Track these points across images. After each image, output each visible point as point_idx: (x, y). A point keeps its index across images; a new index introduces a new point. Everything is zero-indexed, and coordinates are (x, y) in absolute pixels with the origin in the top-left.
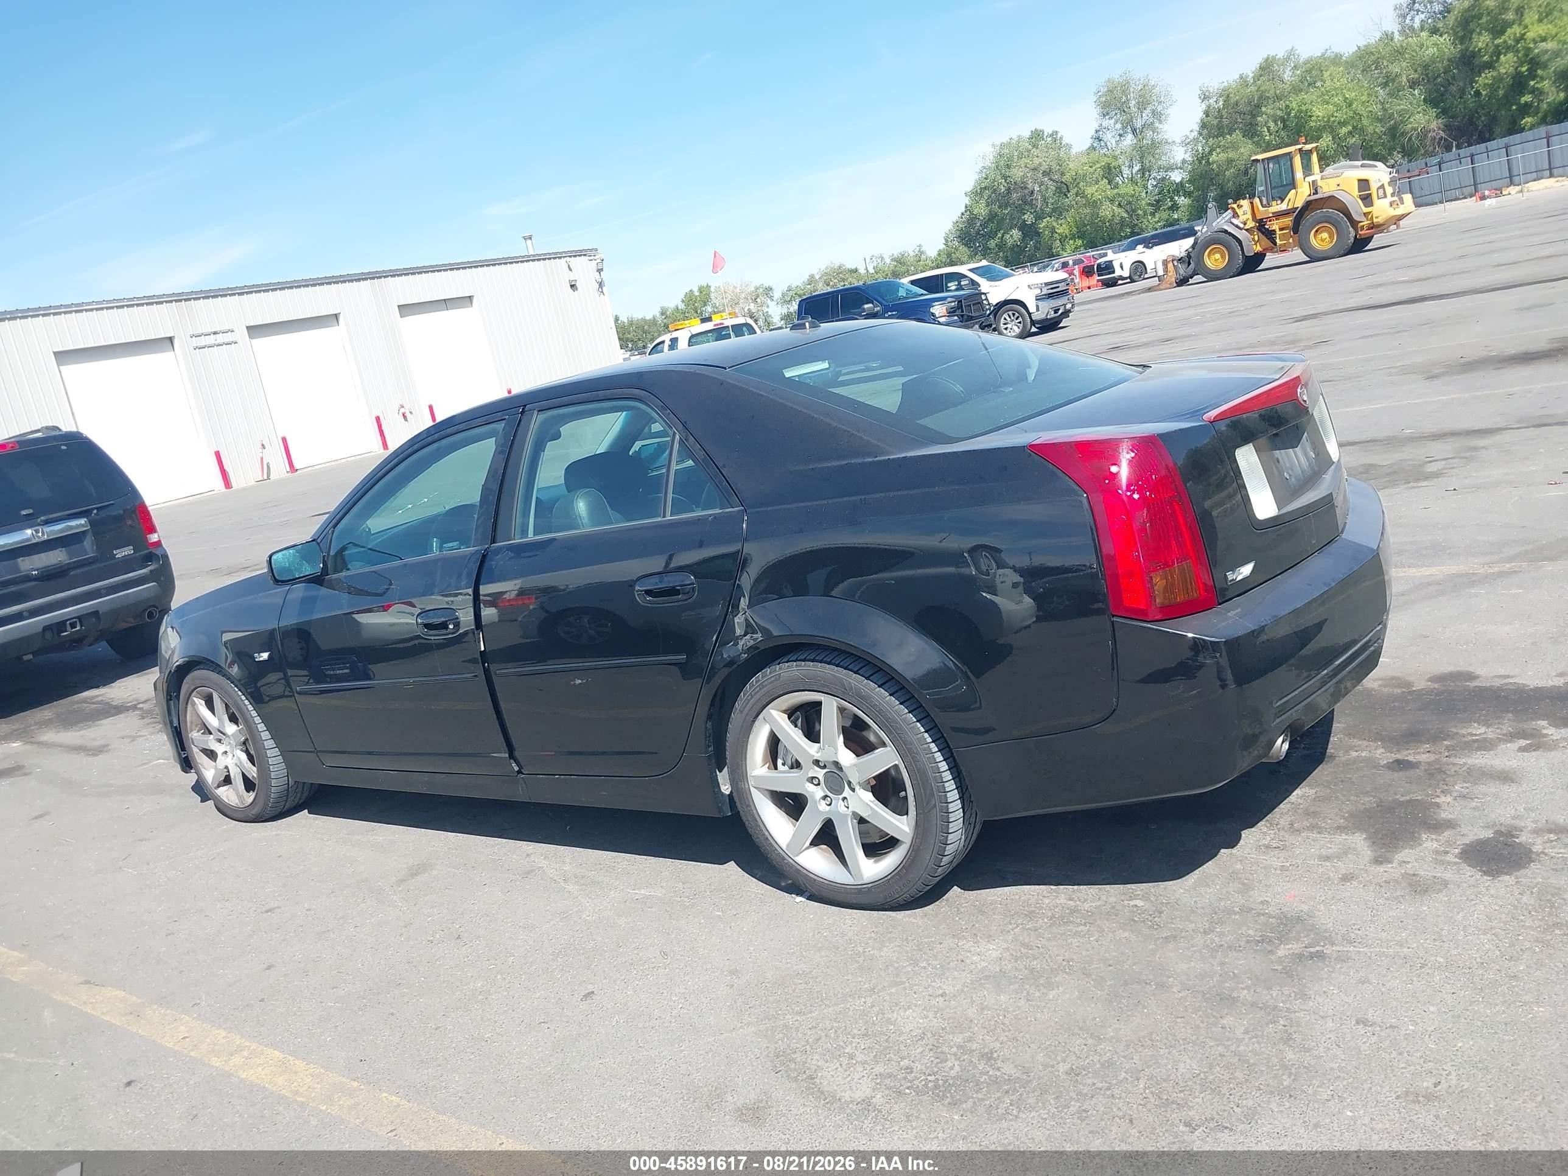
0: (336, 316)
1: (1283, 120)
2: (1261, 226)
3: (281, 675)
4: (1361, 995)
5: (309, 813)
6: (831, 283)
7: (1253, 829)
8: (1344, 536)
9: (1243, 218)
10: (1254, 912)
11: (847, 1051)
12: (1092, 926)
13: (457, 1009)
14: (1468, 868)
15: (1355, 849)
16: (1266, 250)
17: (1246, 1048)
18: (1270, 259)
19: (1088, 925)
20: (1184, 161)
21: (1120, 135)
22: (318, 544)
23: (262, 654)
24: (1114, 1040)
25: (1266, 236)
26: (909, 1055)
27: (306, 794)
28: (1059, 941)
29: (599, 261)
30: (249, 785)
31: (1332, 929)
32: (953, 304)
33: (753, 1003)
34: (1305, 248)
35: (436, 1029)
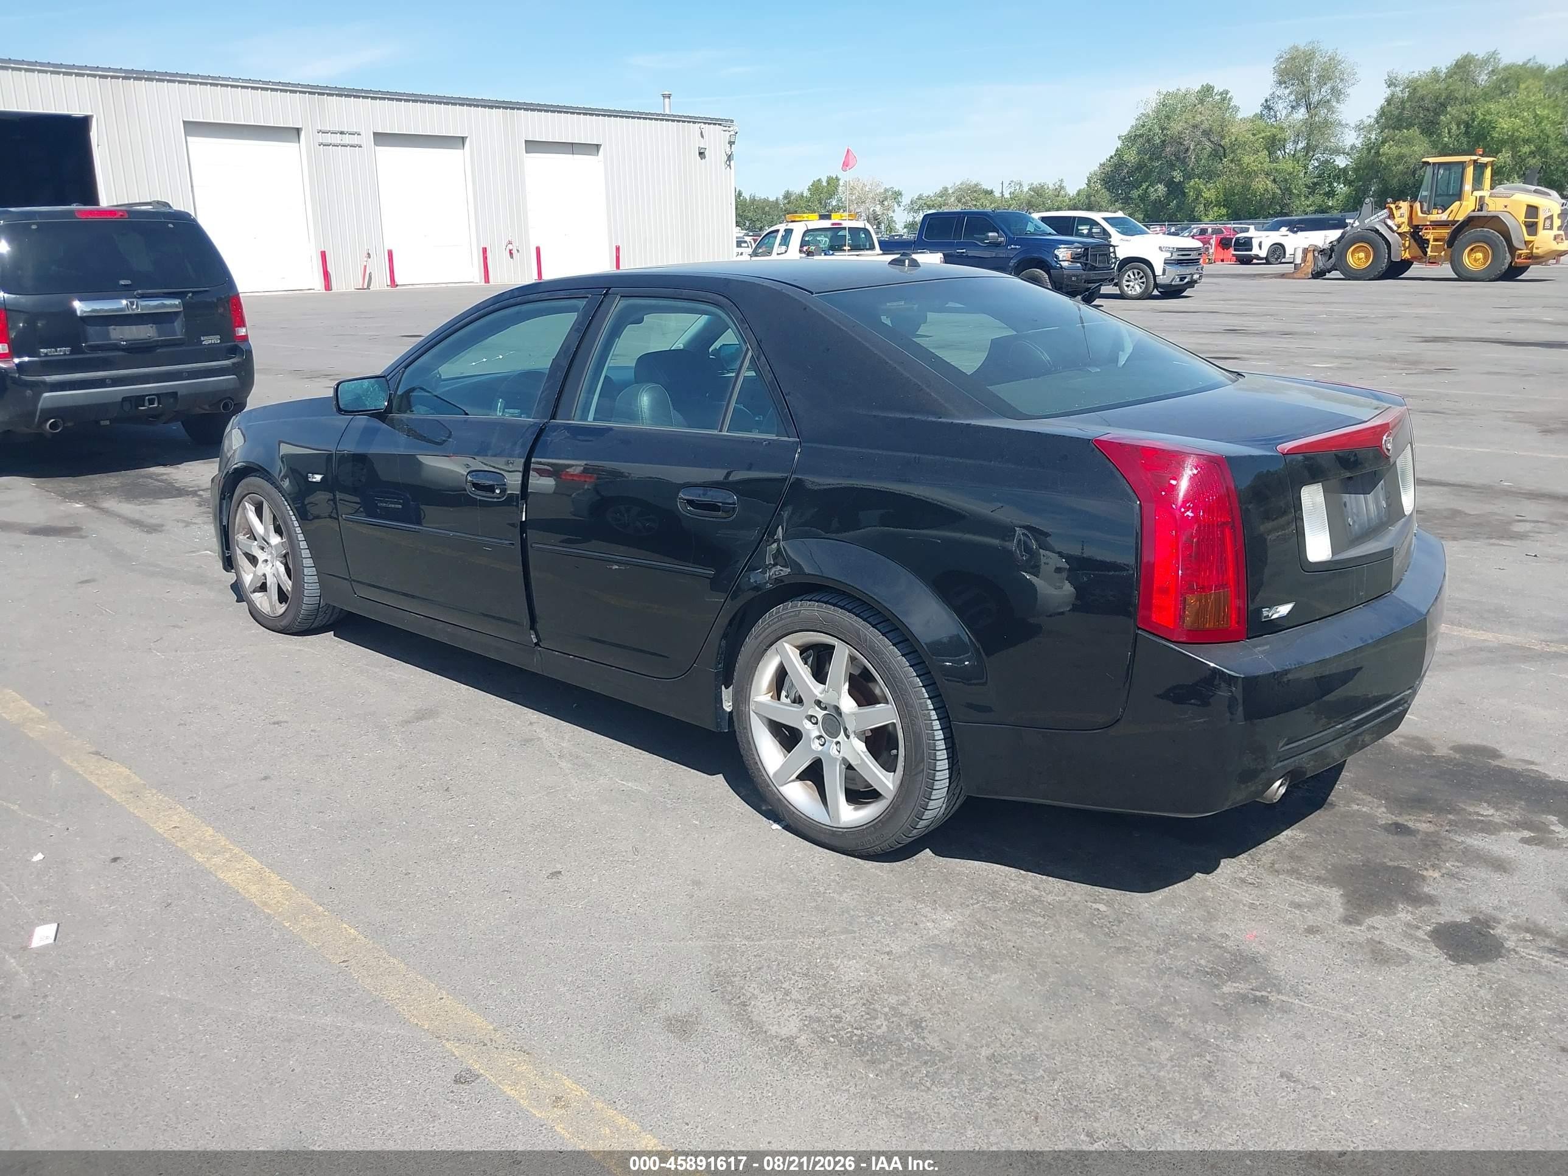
0: (463, 139)
1: (1467, 126)
2: (1416, 234)
3: (330, 496)
4: (1292, 1049)
5: (334, 636)
6: (963, 200)
7: (1233, 860)
8: (1395, 593)
9: (1398, 220)
10: (1211, 942)
11: (784, 986)
12: (1050, 919)
13: (430, 860)
14: (1435, 948)
15: (1328, 903)
16: (1415, 258)
17: (1167, 1075)
18: (1416, 269)
19: (1047, 918)
20: (1353, 147)
21: (1293, 107)
22: (387, 381)
23: (316, 476)
24: (1041, 1037)
25: (1418, 244)
26: (842, 1005)
27: (335, 616)
28: (1014, 927)
29: (732, 133)
30: (282, 597)
31: (1282, 977)
32: (1079, 250)
33: (708, 917)
34: (1456, 264)
35: (406, 874)
